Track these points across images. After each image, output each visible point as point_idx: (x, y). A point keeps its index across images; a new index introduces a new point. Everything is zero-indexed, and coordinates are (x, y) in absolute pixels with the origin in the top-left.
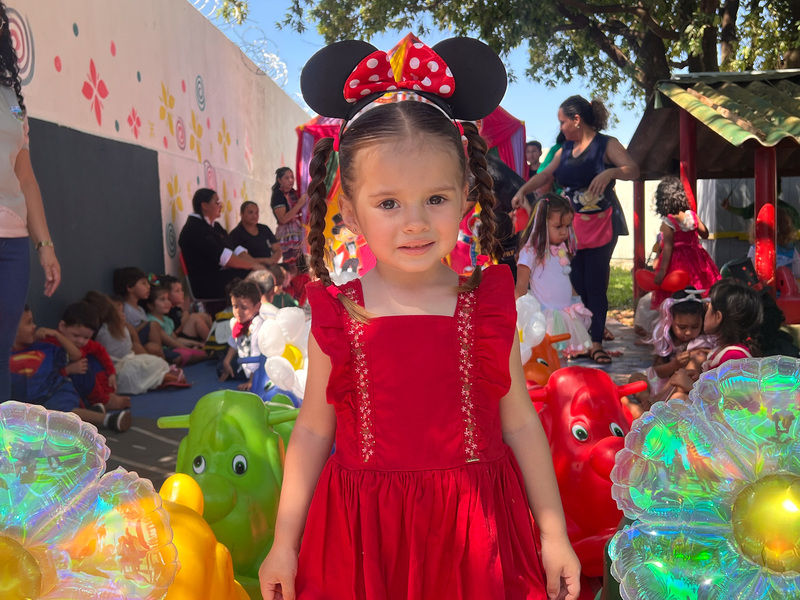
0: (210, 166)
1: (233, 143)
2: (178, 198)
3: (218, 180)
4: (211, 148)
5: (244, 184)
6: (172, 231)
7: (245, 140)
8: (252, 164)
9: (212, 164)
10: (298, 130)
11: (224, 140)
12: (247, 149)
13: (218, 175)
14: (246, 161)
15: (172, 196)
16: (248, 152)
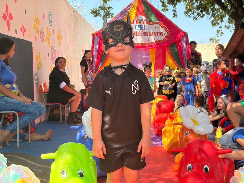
1: (63, 39)
2: (40, 62)
3: (56, 55)
4: (54, 41)
5: (67, 57)
6: (37, 75)
9: (54, 48)
10: (92, 34)
14: (68, 47)
15: (37, 61)
16: (69, 43)
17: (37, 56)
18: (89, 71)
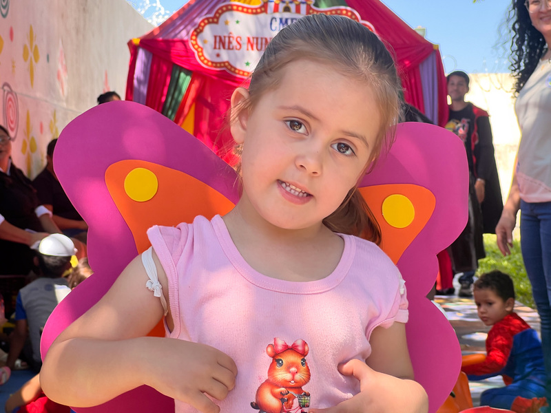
0: (11, 92)
1: (42, 59)
3: (20, 111)
4: (13, 67)
5: (54, 115)
7: (58, 54)
8: (66, 87)
9: (13, 88)
10: (130, 44)
11: (31, 54)
12: (60, 67)
13: (20, 103)
14: (58, 84)
16: (62, 71)
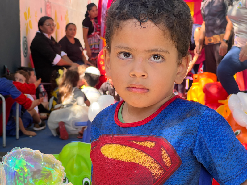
0: (48, 2)
2: (30, 21)
5: (67, 12)
6: (26, 41)
13: (52, 7)
15: (26, 19)
17: (25, 14)
18: (95, 34)
